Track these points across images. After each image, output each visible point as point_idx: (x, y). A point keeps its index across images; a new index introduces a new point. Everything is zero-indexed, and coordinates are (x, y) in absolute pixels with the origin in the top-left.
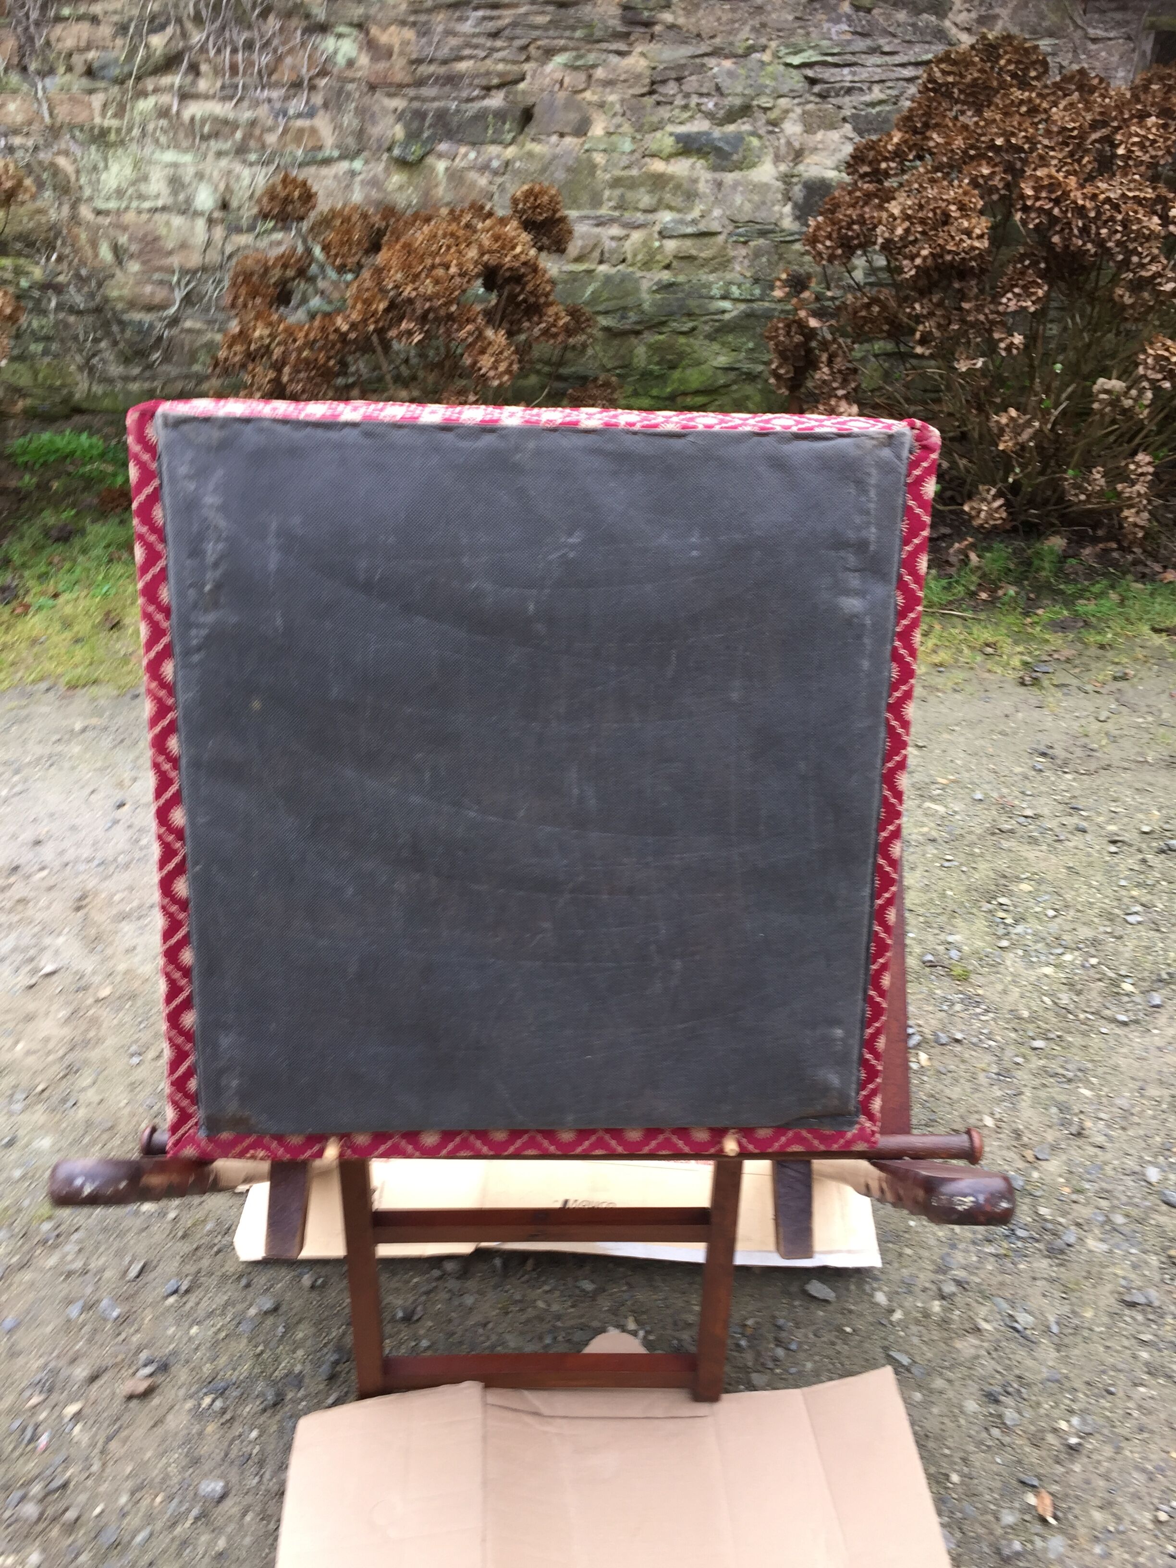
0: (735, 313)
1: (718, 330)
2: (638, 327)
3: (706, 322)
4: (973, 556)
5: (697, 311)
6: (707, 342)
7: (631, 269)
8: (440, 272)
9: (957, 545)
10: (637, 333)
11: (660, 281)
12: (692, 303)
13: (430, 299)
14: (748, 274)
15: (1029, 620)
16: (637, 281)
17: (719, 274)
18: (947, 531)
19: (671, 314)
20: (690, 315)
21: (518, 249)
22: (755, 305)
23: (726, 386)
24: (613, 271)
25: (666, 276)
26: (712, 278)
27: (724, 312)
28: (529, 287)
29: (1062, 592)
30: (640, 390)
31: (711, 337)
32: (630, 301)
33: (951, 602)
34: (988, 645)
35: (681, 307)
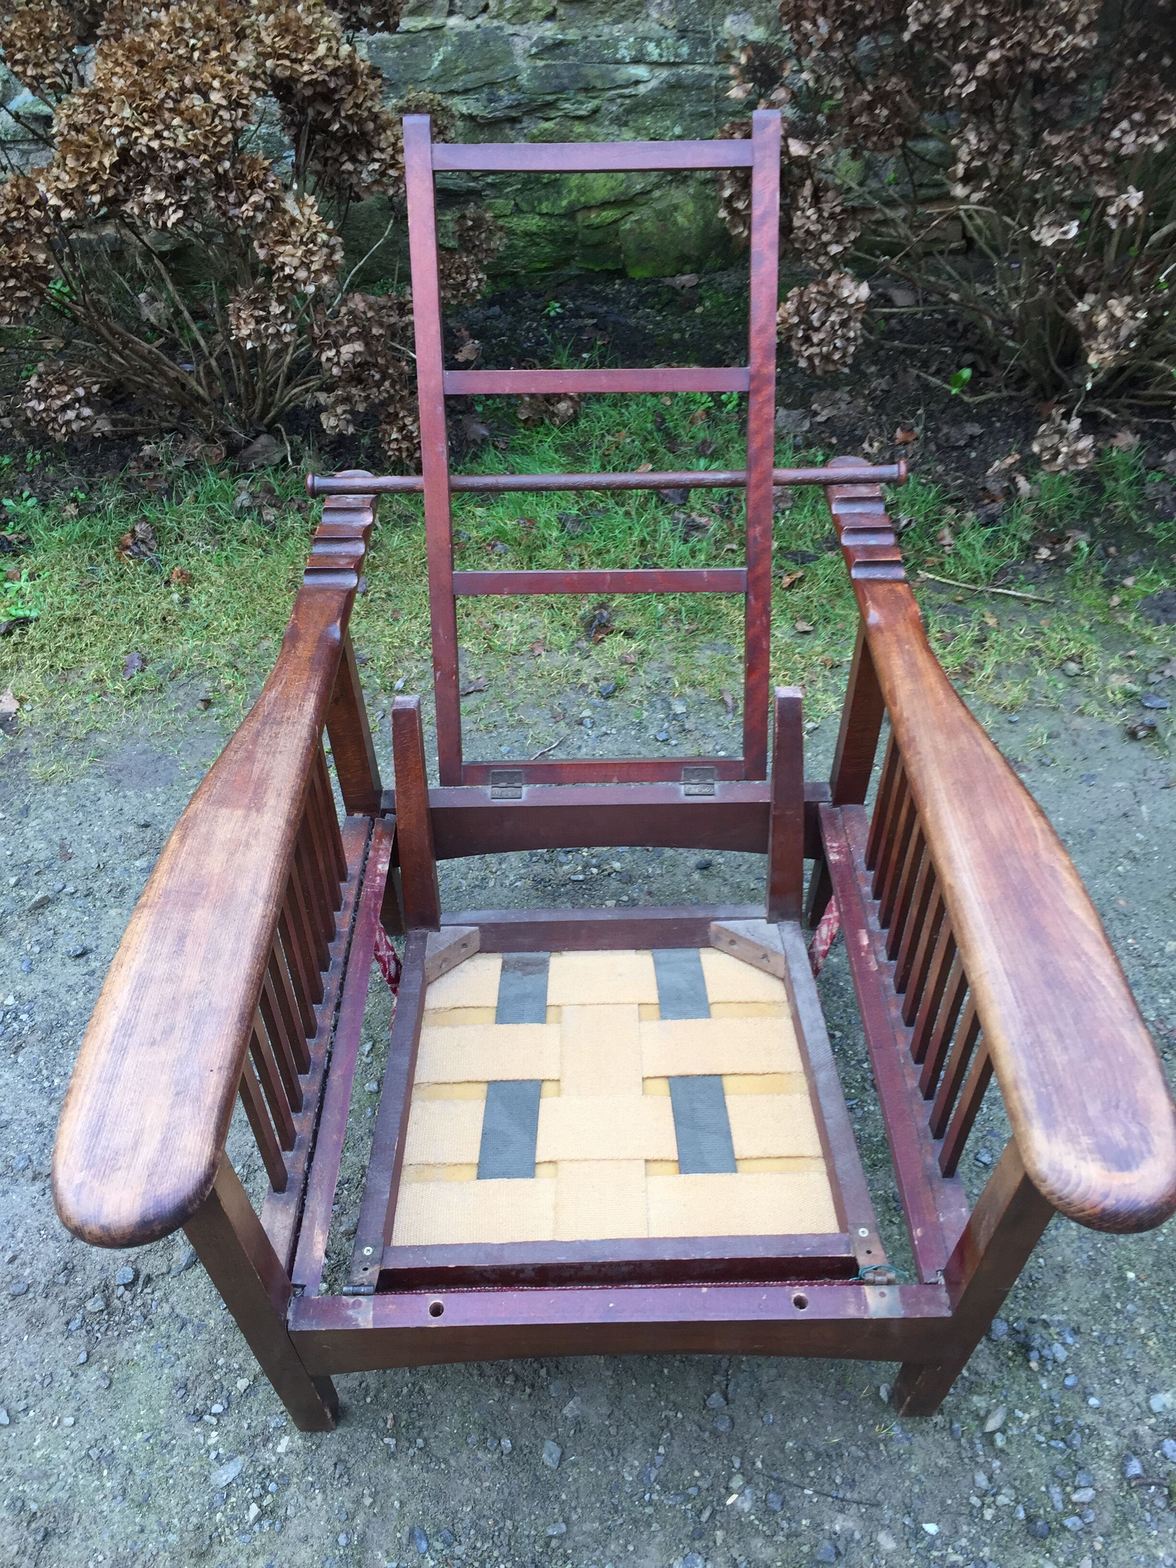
0: (653, 83)
1: (629, 111)
2: (514, 114)
3: (612, 100)
4: (1021, 482)
5: (599, 85)
6: (614, 129)
7: (495, 23)
8: (196, 100)
9: (997, 463)
10: (514, 121)
11: (542, 39)
12: (591, 72)
13: (183, 155)
14: (671, 24)
15: (1116, 600)
16: (507, 41)
17: (628, 24)
18: (976, 429)
19: (562, 89)
20: (589, 90)
21: (322, 49)
22: (681, 71)
23: (644, 193)
24: (470, 26)
25: (549, 31)
26: (617, 30)
27: (637, 83)
28: (347, 109)
29: (1151, 539)
30: (524, 206)
31: (620, 122)
32: (499, 73)
33: (1003, 572)
34: (1071, 659)
35: (574, 79)
